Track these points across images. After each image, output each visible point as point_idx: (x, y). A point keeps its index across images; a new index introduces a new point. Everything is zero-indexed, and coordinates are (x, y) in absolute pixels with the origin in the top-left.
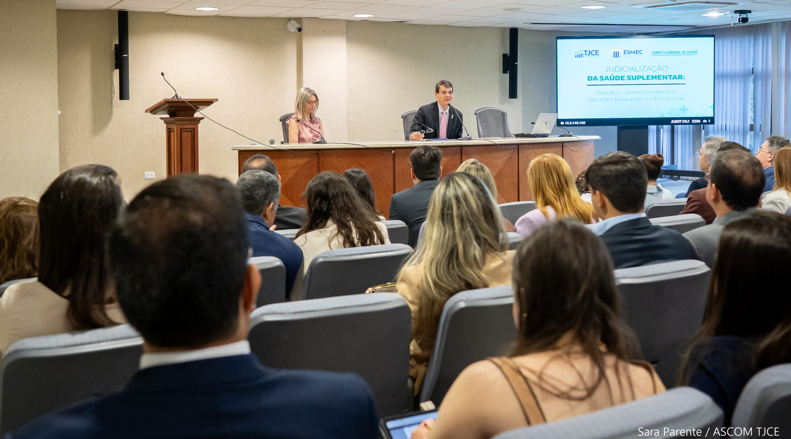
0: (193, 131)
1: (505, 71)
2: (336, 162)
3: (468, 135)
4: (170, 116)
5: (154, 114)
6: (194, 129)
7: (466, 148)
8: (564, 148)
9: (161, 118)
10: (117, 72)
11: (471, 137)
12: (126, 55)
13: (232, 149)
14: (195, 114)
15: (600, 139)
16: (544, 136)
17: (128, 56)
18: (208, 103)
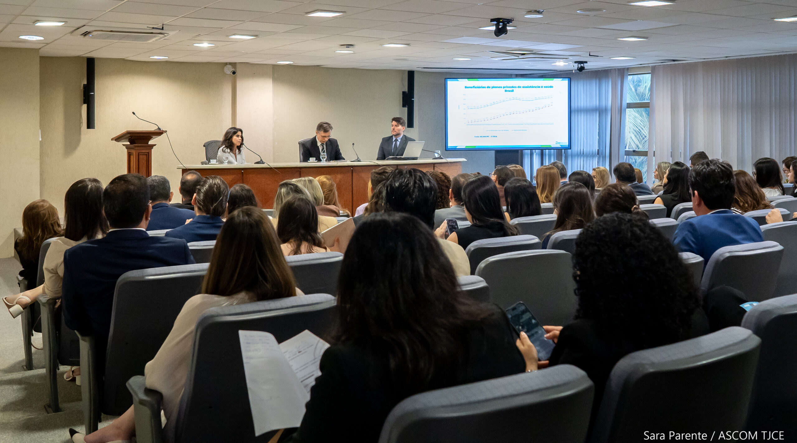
0: (148, 155)
1: (404, 106)
2: (256, 178)
3: (358, 158)
4: (130, 143)
5: (118, 142)
6: (148, 153)
7: (356, 168)
8: (435, 167)
9: (124, 145)
10: (85, 107)
11: (360, 159)
12: (93, 93)
13: (177, 168)
14: (149, 142)
15: (466, 161)
16: (415, 159)
17: (94, 94)
18: (159, 133)
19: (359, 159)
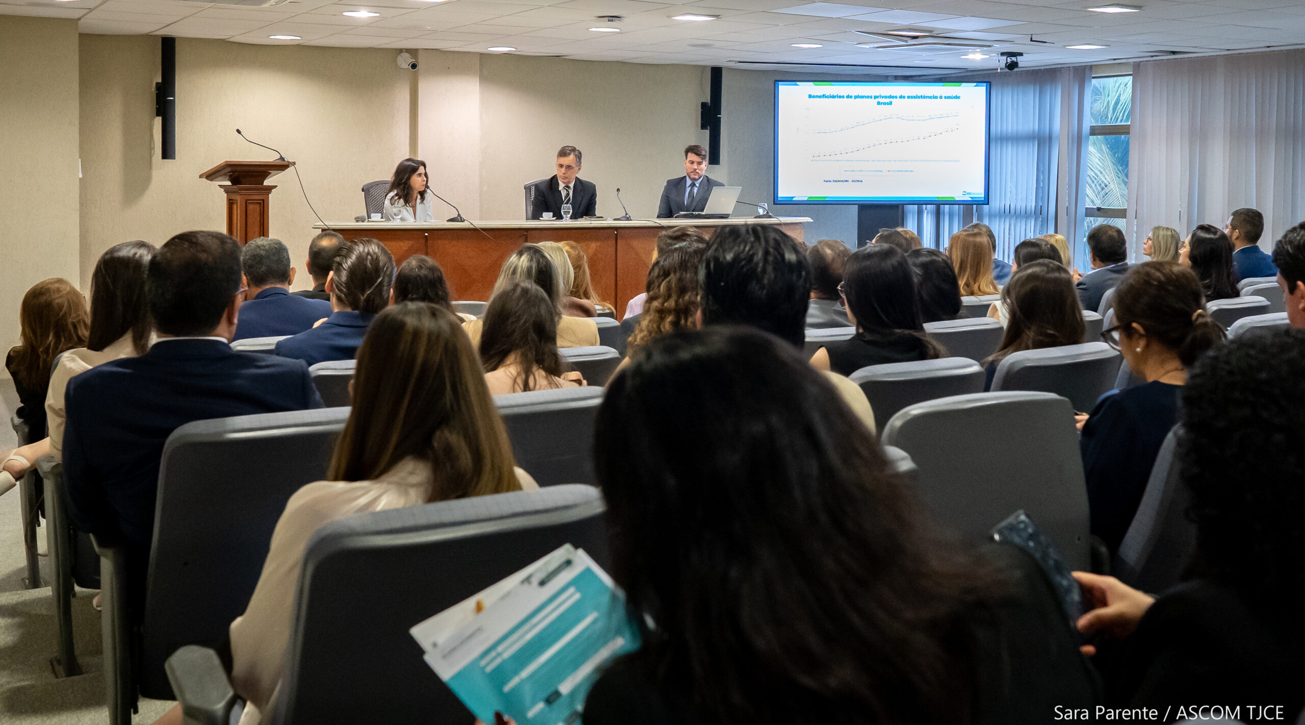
0: (262, 204)
1: (703, 127)
2: (450, 247)
3: (626, 214)
4: (232, 183)
5: (211, 181)
6: (263, 200)
7: (622, 231)
9: (220, 186)
10: (158, 121)
11: (630, 217)
12: (172, 98)
13: (313, 228)
14: (265, 181)
15: (812, 222)
16: (724, 216)
17: (174, 100)
18: (282, 166)
19: (628, 216)
